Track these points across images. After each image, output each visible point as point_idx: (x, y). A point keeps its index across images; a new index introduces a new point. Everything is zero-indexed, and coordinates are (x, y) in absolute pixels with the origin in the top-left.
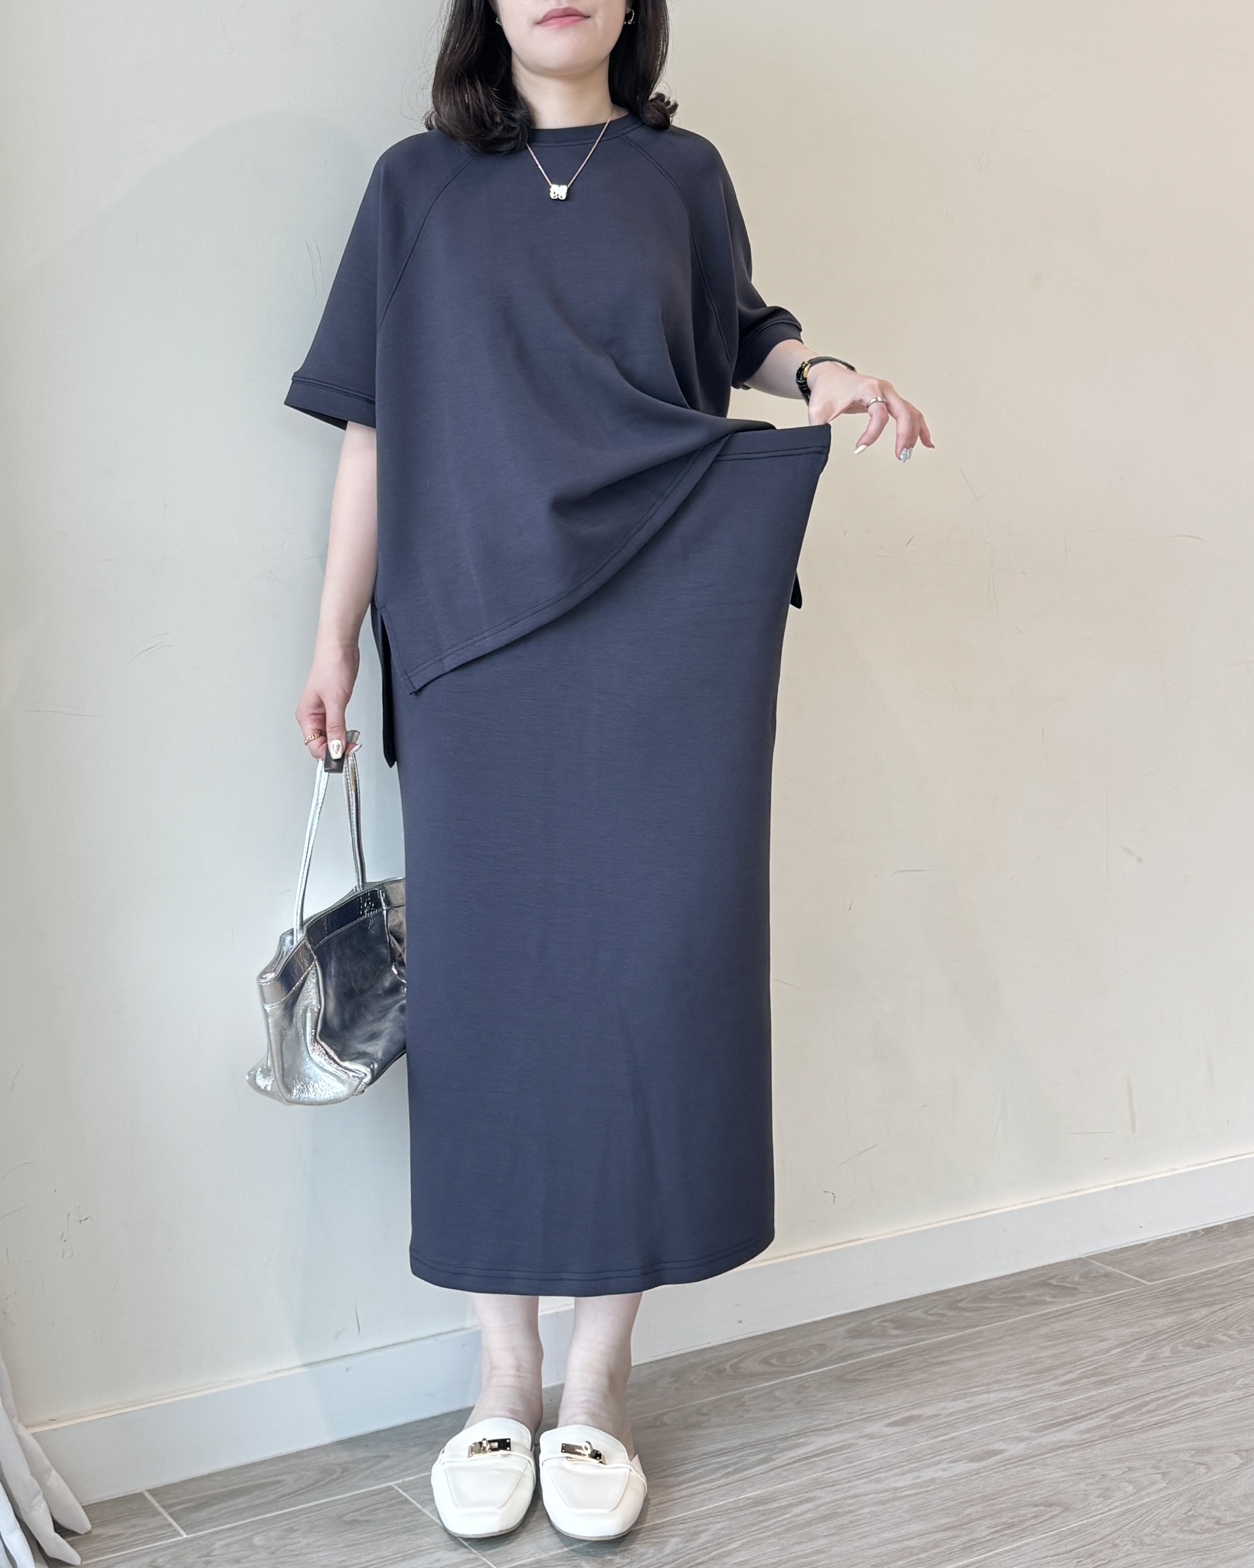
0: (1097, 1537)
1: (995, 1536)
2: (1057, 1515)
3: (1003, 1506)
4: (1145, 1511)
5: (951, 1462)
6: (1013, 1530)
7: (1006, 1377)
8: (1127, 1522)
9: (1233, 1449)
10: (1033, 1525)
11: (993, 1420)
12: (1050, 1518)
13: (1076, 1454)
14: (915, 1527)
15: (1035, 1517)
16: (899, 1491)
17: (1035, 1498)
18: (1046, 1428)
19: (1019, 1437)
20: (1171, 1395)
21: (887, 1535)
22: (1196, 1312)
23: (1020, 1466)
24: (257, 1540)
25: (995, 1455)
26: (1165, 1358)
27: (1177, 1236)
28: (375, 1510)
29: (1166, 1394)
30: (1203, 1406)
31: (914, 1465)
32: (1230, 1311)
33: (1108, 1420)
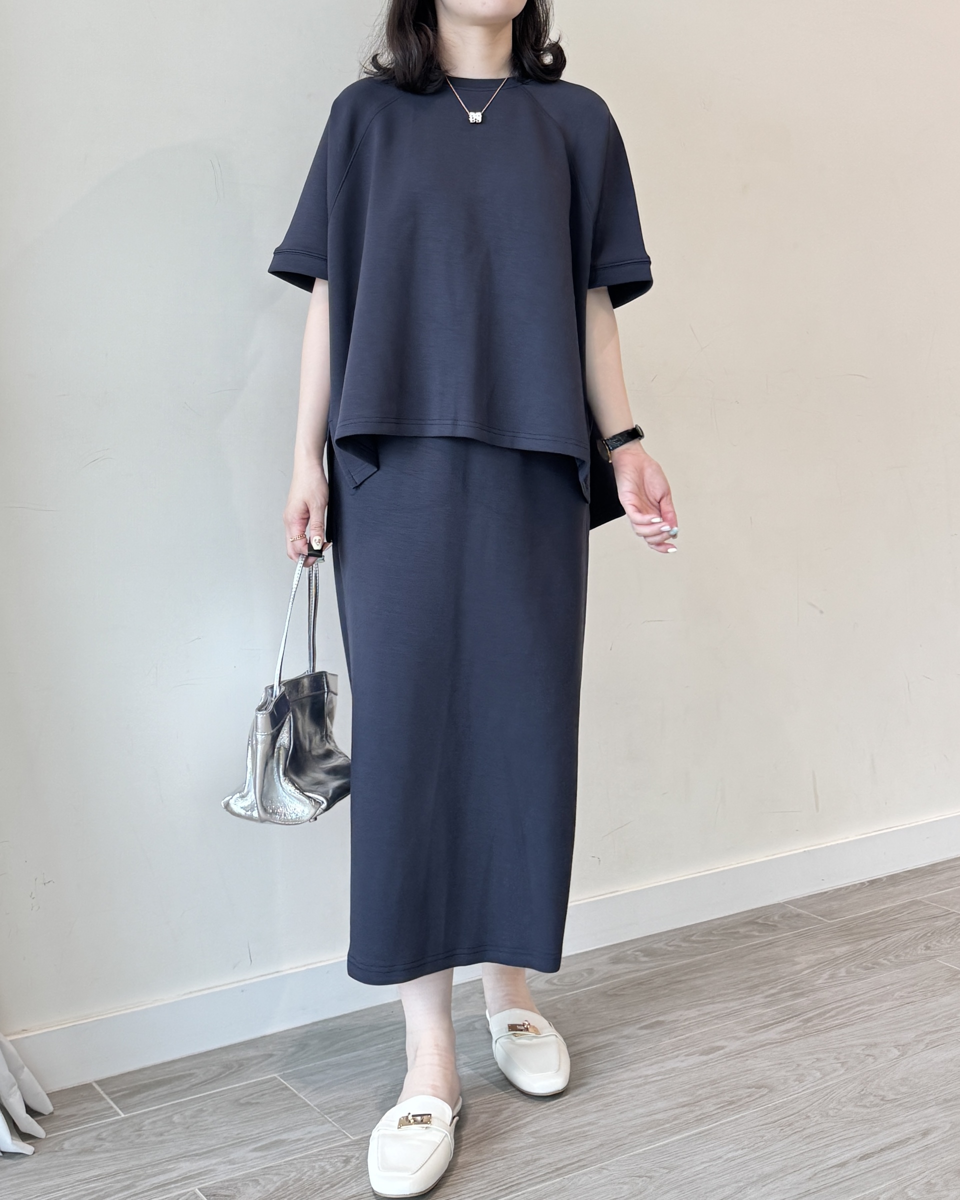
0: (795, 1111)
1: (719, 1111)
2: (765, 1095)
3: (726, 1088)
4: (828, 1091)
5: (686, 1055)
6: (733, 1106)
7: (726, 992)
8: (815, 1099)
9: (893, 1044)
10: (747, 1102)
11: (717, 1024)
12: (760, 1097)
13: (779, 1049)
14: (661, 1105)
15: (749, 1096)
16: (649, 1077)
17: (749, 1082)
18: (756, 1030)
19: (736, 1036)
20: (846, 1004)
21: (641, 1111)
22: (864, 943)
23: (737, 1058)
24: (176, 1119)
25: (719, 1050)
26: (841, 977)
27: (849, 886)
28: (263, 1095)
29: (844, 1003)
30: (870, 1012)
31: (660, 1058)
32: (889, 941)
33: (801, 1023)
